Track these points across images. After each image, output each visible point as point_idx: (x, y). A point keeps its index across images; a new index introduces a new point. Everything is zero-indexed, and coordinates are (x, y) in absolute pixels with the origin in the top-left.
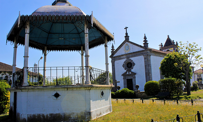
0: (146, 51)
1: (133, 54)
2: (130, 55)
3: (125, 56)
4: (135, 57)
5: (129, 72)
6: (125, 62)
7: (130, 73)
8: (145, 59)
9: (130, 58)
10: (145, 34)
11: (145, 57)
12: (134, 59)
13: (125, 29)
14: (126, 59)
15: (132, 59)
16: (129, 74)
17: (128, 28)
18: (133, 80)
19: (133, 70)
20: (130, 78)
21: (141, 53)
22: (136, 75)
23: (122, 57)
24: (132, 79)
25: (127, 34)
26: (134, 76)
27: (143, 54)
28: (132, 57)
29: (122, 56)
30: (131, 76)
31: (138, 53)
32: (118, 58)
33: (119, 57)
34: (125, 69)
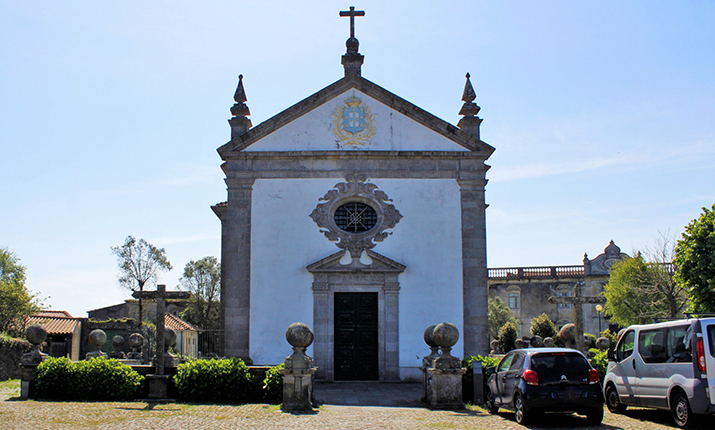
0: (473, 161)
1: (395, 163)
2: (373, 164)
3: (331, 164)
4: (404, 177)
5: (356, 256)
6: (330, 195)
7: (365, 260)
8: (465, 196)
9: (373, 181)
10: (468, 76)
11: (470, 188)
12: (393, 189)
13: (342, 14)
14: (343, 180)
15: (383, 184)
16: (356, 265)
17: (362, 13)
18: (381, 303)
19: (382, 247)
20: (360, 289)
21: (445, 162)
22: (402, 278)
23: (309, 164)
24: (376, 294)
25: (352, 44)
26: (389, 279)
27: (452, 168)
28: (385, 174)
29: (311, 160)
30: (369, 277)
31: (427, 160)
32: (278, 167)
33: (294, 164)
34: (326, 234)
